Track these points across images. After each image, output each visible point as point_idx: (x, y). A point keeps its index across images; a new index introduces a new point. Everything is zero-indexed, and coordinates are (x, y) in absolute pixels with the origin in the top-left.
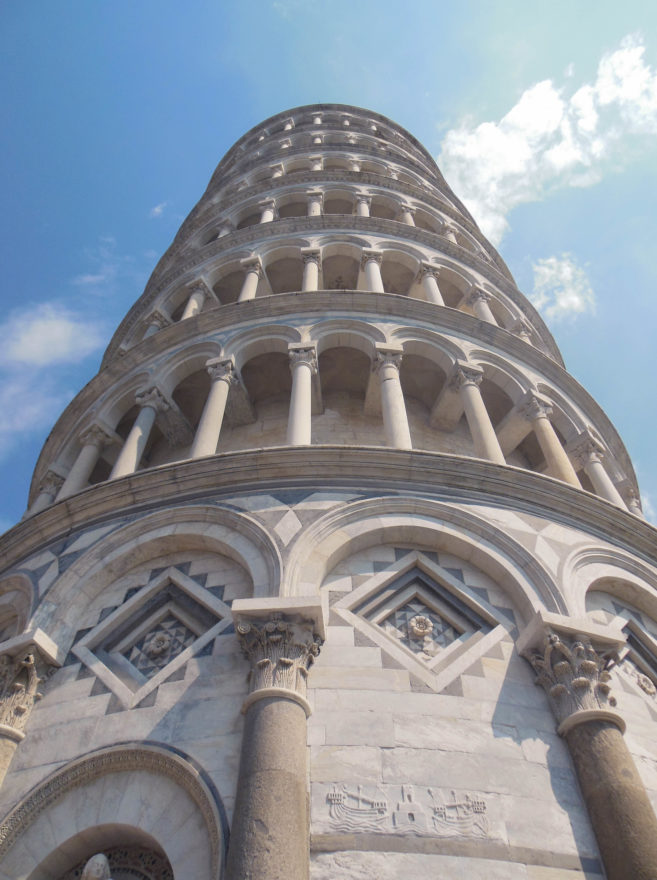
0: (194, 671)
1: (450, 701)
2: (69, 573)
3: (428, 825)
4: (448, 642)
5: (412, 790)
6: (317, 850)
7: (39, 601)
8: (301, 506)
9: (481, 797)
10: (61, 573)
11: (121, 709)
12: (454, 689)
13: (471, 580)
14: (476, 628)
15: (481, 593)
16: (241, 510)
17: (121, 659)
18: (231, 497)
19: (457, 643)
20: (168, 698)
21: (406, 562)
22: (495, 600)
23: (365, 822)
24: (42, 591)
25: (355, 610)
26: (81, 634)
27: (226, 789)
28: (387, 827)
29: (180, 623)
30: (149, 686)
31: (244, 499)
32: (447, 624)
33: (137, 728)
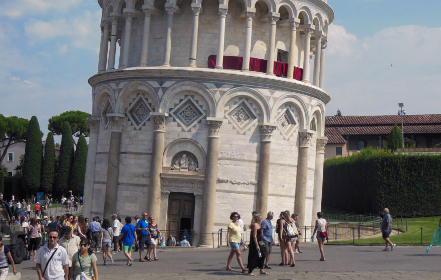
0: (198, 126)
1: (244, 136)
2: (165, 94)
3: (235, 157)
4: (246, 120)
5: (234, 151)
6: (219, 159)
7: (160, 101)
8: (220, 89)
9: (244, 153)
10: (164, 93)
11: (185, 131)
12: (244, 134)
13: (254, 107)
14: (252, 118)
15: (255, 110)
16: (207, 88)
17: (180, 116)
18: (204, 82)
19: (248, 121)
20: (194, 131)
21: (240, 102)
22: (258, 112)
23: (226, 156)
24: (160, 98)
25: (228, 115)
26: (171, 109)
27: (206, 150)
28: (229, 157)
29: (191, 109)
30: (190, 127)
31: (207, 84)
32: (247, 115)
33: (189, 136)
